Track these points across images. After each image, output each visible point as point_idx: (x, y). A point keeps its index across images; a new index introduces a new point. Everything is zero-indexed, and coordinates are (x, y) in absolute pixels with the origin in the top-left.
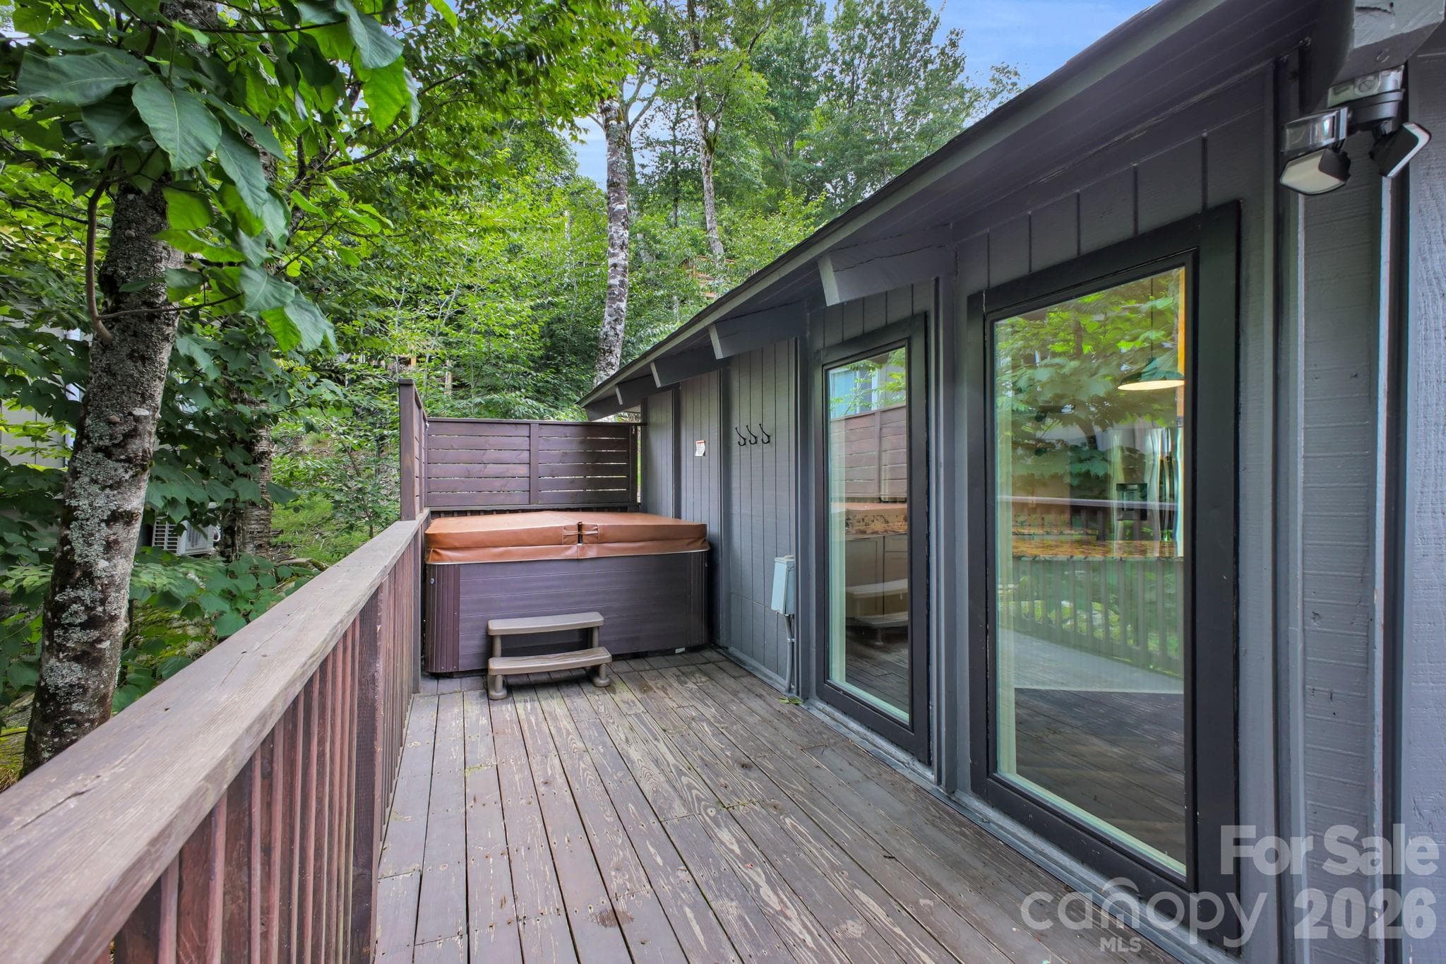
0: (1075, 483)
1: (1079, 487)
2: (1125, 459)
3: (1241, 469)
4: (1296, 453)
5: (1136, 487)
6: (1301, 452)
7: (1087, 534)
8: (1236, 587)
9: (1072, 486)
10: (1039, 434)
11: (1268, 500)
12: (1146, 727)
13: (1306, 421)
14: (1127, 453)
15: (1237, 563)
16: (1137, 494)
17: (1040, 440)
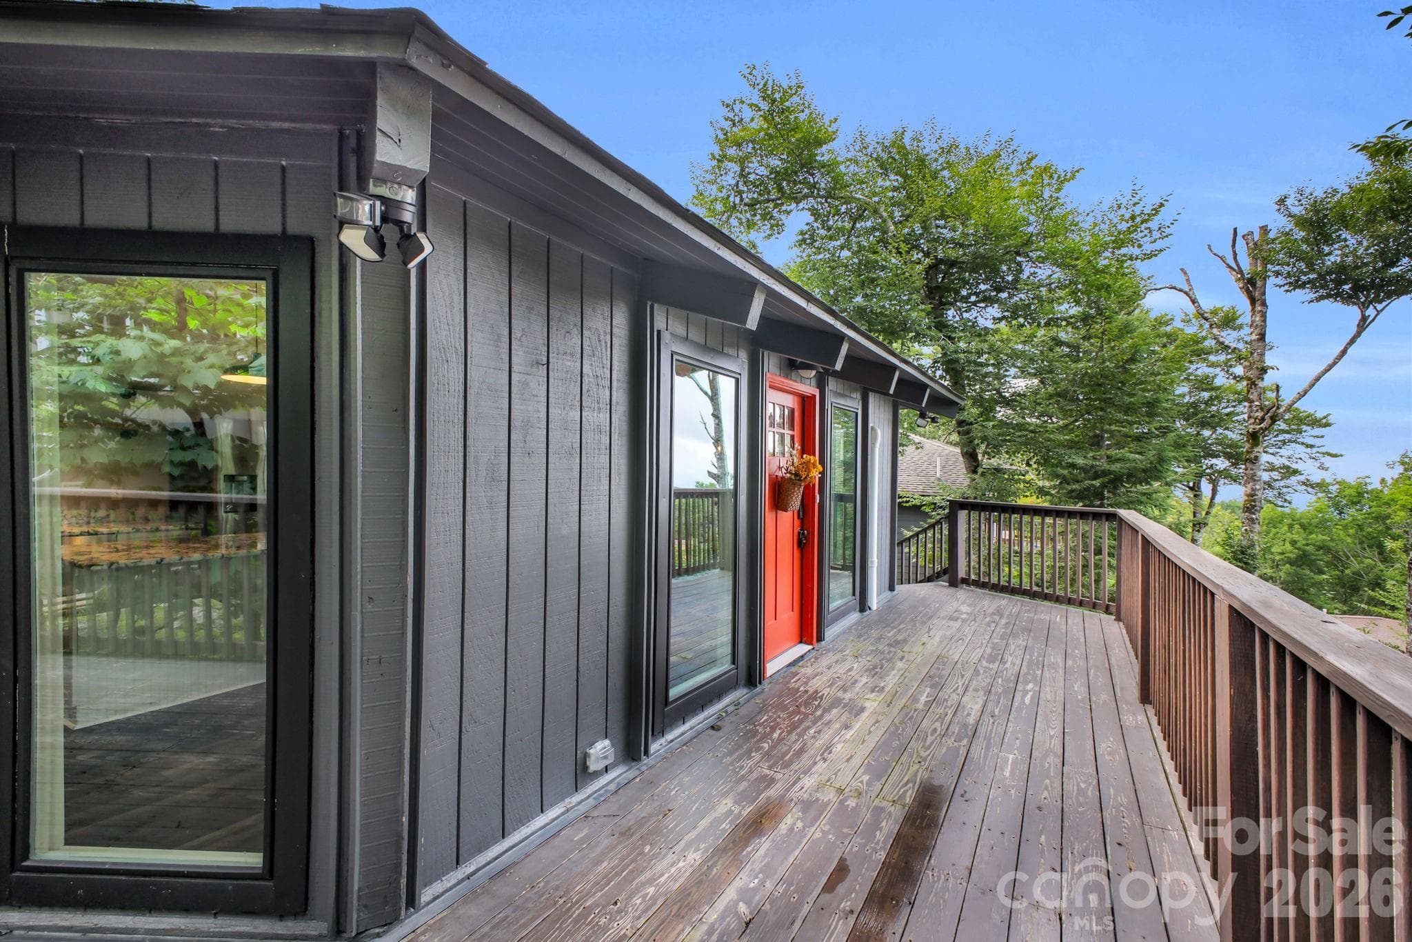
0: (176, 472)
1: (181, 477)
2: (234, 447)
3: (316, 478)
4: (356, 468)
5: (245, 478)
6: (360, 468)
7: (187, 528)
8: (313, 584)
9: (171, 476)
10: (128, 412)
11: (336, 507)
12: (246, 722)
13: (363, 442)
14: (238, 442)
15: (313, 562)
16: (247, 486)
17: (126, 420)
